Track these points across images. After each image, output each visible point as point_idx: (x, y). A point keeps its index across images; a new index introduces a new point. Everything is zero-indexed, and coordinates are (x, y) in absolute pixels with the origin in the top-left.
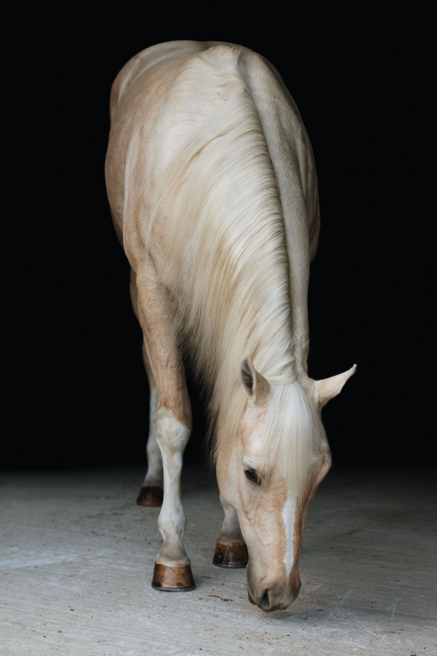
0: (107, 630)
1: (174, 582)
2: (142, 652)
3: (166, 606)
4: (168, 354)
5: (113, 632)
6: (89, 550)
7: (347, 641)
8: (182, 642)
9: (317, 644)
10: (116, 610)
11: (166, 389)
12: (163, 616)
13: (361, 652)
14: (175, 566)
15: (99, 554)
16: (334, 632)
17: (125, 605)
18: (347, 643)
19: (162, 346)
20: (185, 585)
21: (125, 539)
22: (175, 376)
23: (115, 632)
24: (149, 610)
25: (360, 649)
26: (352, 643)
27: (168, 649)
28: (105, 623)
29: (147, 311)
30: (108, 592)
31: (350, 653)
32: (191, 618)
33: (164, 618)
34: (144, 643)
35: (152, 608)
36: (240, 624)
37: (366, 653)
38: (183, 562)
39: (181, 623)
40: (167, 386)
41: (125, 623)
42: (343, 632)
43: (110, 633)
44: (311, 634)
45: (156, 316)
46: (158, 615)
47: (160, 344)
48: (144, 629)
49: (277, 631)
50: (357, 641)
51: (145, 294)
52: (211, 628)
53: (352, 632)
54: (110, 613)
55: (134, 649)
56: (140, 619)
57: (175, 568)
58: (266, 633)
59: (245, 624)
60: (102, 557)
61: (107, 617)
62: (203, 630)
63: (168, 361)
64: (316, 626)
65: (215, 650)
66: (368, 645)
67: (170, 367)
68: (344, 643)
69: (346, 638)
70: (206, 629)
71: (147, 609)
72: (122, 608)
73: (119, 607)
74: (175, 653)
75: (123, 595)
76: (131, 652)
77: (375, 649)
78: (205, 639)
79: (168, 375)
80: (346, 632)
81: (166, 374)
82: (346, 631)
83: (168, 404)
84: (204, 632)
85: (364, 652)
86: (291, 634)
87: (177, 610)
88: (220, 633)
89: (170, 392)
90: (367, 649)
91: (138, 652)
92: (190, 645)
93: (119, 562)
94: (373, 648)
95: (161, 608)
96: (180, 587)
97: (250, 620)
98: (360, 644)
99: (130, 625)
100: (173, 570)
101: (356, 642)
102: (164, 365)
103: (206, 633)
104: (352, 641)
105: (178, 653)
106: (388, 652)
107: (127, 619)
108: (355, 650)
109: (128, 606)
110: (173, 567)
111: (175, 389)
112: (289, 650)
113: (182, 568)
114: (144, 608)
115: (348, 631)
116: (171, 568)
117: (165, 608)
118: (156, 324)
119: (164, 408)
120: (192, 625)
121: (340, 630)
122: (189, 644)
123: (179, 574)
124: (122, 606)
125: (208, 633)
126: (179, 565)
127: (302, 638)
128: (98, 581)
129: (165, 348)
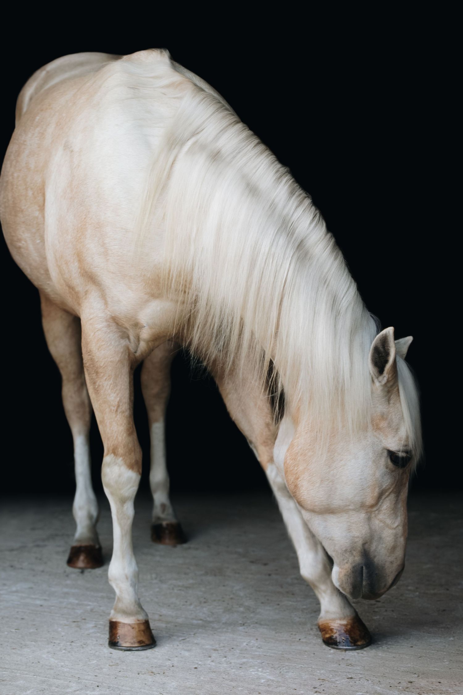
0: (8, 669)
1: (135, 640)
2: (40, 691)
3: (74, 641)
4: (118, 399)
5: (14, 671)
6: (5, 585)
7: (256, 672)
8: (84, 679)
9: (224, 677)
10: (21, 647)
11: (116, 435)
12: (69, 652)
13: (268, 683)
14: (134, 623)
15: (14, 589)
16: (244, 663)
17: (32, 641)
18: (257, 674)
19: (112, 391)
20: (147, 642)
21: (43, 571)
22: (125, 421)
23: (16, 671)
24: (55, 646)
25: (268, 680)
26: (261, 674)
27: (68, 687)
28: (7, 662)
29: (95, 353)
30: (16, 628)
31: (257, 685)
32: (97, 653)
33: (69, 654)
34: (44, 682)
35: (59, 643)
36: (147, 657)
37: (273, 684)
38: (141, 617)
39: (87, 659)
40: (116, 431)
41: (28, 661)
42: (253, 663)
43: (11, 672)
44: (220, 665)
45: (106, 360)
46: (64, 651)
47: (109, 389)
48: (46, 667)
49: (185, 663)
50: (267, 672)
51: (92, 334)
52: (116, 663)
53: (263, 662)
54: (14, 651)
55: (33, 688)
56: (44, 656)
57: (134, 624)
58: (173, 666)
59: (152, 658)
60: (17, 592)
61: (10, 656)
62: (108, 665)
63: (118, 406)
64: (226, 657)
65: (116, 686)
66: (277, 676)
67: (120, 413)
68: (252, 674)
69: (255, 669)
70: (111, 664)
71: (54, 646)
72: (28, 645)
73: (25, 644)
74: (75, 691)
75: (32, 630)
76: (28, 692)
77: (283, 679)
78: (108, 675)
79: (117, 420)
80: (256, 663)
81: (116, 419)
82: (257, 661)
83: (118, 451)
84: (109, 668)
85: (271, 683)
86: (199, 666)
87: (85, 644)
88: (125, 668)
89: (120, 438)
90: (275, 680)
91: (36, 691)
92: (91, 682)
93: (33, 596)
94: (282, 679)
95: (69, 644)
96: (142, 645)
97: (158, 653)
98: (269, 674)
99: (33, 663)
100: (133, 627)
101: (265, 673)
102: (114, 410)
103: (111, 669)
104: (262, 672)
105: (77, 690)
106: (297, 683)
107: (30, 657)
108: (263, 681)
109: (35, 642)
110: (132, 624)
111: (125, 435)
112: (194, 683)
113: (141, 624)
114: (51, 644)
115: (258, 661)
116: (129, 625)
117: (73, 644)
118: (106, 368)
119: (112, 455)
120: (97, 661)
121: (251, 660)
122: (90, 680)
123: (139, 631)
124: (28, 643)
125: (112, 668)
126: (138, 620)
127: (209, 671)
128: (7, 617)
129: (115, 393)
